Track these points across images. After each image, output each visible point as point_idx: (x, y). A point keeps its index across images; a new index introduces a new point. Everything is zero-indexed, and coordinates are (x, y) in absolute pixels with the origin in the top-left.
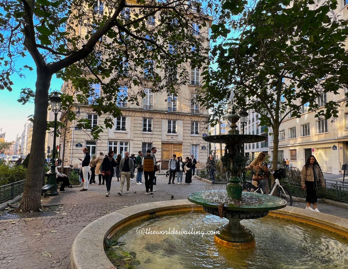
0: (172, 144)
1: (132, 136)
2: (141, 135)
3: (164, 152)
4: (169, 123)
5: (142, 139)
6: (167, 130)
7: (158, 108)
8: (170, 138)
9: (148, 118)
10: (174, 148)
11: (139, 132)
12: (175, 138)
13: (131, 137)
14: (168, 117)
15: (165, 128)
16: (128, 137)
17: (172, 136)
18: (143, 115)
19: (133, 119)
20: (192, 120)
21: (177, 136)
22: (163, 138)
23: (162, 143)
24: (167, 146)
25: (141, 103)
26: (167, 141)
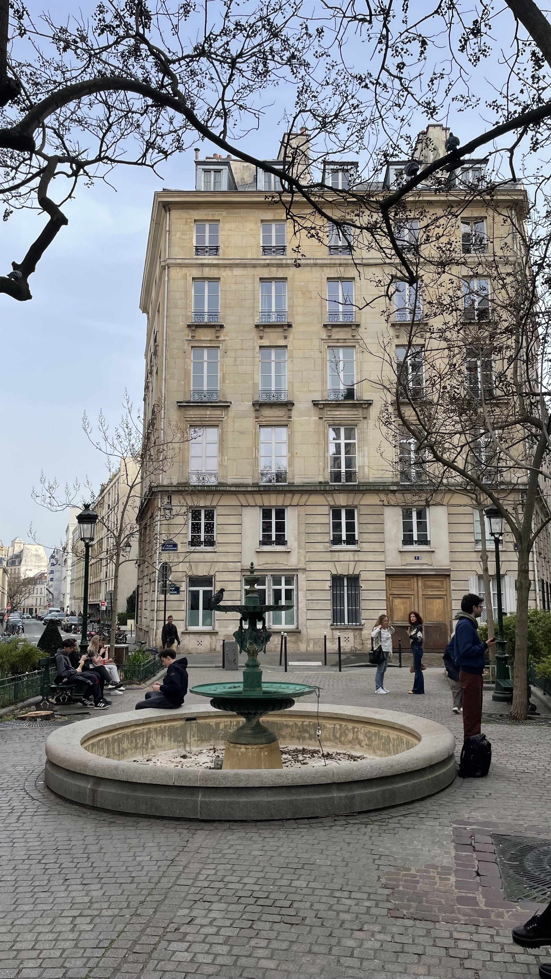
0: (417, 575)
1: (302, 559)
2: (328, 556)
3: (397, 602)
4: (407, 515)
5: (330, 566)
6: (401, 538)
7: (371, 476)
8: (410, 559)
9: (343, 507)
10: (425, 587)
11: (320, 547)
12: (425, 559)
13: (299, 560)
14: (400, 499)
15: (394, 531)
16: (293, 561)
17: (417, 555)
18: (330, 499)
19: (304, 513)
21: (433, 552)
22: (389, 559)
23: (386, 575)
24: (403, 582)
25: (322, 469)
26: (404, 567)
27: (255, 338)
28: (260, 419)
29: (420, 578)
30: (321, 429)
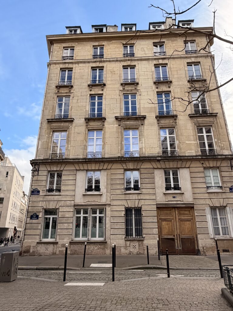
0: (175, 208)
1: (109, 199)
2: (123, 197)
3: (164, 223)
4: (167, 173)
5: (124, 203)
6: (165, 186)
7: (146, 153)
8: (170, 198)
10: (180, 214)
11: (118, 192)
12: (178, 198)
13: (107, 199)
14: (162, 164)
15: (160, 183)
16: (103, 200)
17: (174, 195)
18: (124, 165)
19: (110, 173)
20: (204, 166)
21: (183, 193)
22: (158, 198)
23: (157, 208)
24: (167, 212)
25: (120, 150)
26: (167, 203)
27: (88, 91)
28: (88, 127)
29: (176, 209)
30: (120, 131)
